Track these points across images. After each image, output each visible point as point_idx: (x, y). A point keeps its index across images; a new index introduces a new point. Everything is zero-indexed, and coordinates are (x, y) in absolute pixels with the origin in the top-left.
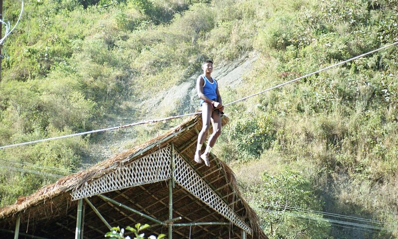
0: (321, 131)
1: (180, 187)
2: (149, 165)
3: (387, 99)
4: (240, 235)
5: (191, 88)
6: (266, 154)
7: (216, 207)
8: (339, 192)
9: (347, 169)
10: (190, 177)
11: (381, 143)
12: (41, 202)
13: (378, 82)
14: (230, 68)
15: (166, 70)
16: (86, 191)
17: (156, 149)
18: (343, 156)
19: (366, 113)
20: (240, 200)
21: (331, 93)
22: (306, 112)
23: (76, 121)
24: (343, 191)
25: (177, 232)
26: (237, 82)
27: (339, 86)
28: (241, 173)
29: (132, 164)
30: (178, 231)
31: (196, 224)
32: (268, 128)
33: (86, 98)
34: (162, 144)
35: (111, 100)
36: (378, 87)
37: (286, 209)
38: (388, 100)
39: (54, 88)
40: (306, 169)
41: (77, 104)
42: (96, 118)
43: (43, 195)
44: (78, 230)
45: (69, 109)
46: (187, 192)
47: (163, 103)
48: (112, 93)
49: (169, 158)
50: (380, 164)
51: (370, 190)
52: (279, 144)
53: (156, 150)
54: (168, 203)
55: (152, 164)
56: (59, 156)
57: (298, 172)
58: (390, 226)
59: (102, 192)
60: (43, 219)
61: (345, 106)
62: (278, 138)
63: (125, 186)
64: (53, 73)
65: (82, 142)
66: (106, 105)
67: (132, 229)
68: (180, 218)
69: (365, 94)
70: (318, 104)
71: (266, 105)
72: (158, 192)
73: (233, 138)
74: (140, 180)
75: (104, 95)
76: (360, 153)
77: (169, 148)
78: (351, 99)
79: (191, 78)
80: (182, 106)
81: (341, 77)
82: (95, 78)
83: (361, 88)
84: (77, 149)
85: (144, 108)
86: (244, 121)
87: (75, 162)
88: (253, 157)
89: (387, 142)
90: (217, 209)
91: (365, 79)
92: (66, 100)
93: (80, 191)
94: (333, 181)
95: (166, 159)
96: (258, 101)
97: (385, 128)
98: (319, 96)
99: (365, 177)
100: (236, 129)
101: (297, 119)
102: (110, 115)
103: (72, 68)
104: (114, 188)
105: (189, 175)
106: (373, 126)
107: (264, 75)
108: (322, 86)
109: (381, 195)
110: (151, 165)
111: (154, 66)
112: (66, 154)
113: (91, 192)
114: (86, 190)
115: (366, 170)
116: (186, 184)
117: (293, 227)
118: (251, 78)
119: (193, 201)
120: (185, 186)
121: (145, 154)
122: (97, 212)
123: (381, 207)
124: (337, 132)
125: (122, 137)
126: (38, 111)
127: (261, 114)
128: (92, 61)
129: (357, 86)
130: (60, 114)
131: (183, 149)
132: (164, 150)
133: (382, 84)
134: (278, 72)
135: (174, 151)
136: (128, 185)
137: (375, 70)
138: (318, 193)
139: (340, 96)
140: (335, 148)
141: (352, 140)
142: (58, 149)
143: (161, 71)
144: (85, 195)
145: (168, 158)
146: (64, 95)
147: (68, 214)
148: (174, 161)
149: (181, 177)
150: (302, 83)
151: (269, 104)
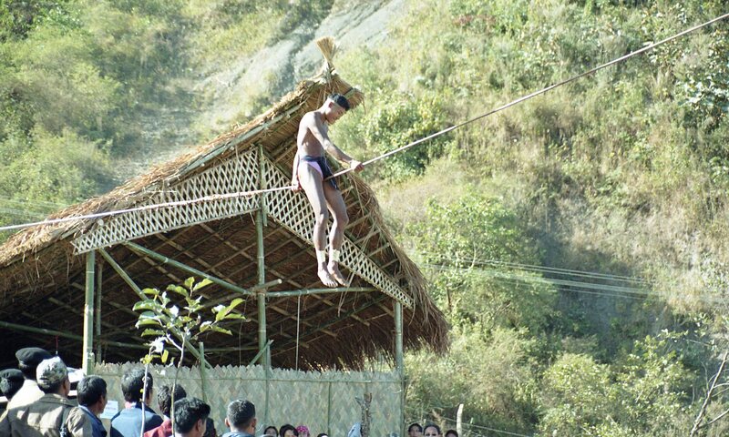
0: (533, 122)
1: (278, 225)
2: (218, 186)
3: (654, 59)
4: (391, 309)
5: (294, 52)
6: (436, 167)
7: (344, 260)
8: (570, 232)
9: (584, 189)
10: (294, 205)
11: (644, 140)
12: (17, 259)
13: (637, 28)
14: (366, 13)
15: (248, 20)
16: (101, 237)
17: (230, 155)
18: (575, 166)
19: (615, 85)
20: (388, 245)
21: (550, 52)
22: (506, 89)
23: (86, 118)
24: (576, 230)
25: (276, 309)
26: (380, 38)
27: (564, 38)
28: (391, 202)
29: (186, 184)
30: (276, 306)
31: (308, 292)
32: (437, 119)
33: (102, 75)
34: (240, 145)
35: (148, 76)
36: (637, 38)
37: (475, 266)
38: (654, 61)
39: (41, 56)
40: (510, 191)
41: (85, 86)
42: (122, 109)
43: (20, 246)
44: (90, 308)
45: (70, 96)
46: (291, 233)
47: (245, 81)
48: (150, 65)
49: (255, 172)
50: (642, 177)
51: (626, 225)
52: (459, 147)
53: (230, 158)
54: (255, 256)
55: (224, 183)
56: (56, 183)
57: (495, 196)
58: (663, 288)
59: (131, 237)
60: (24, 291)
61: (576, 74)
62: (457, 136)
63: (174, 224)
64: (39, 30)
65: (98, 156)
66: (139, 86)
67: (178, 289)
68: (280, 281)
69: (613, 52)
70: (528, 72)
71: (433, 77)
72: (237, 234)
73: (375, 139)
74: (201, 213)
75: (134, 68)
76: (606, 159)
77: (254, 152)
78: (586, 62)
79: (296, 31)
80: (280, 84)
81: (567, 21)
82: (118, 37)
83: (604, 40)
84: (89, 169)
85: (210, 90)
86: (394, 108)
87: (84, 192)
88: (412, 173)
89: (655, 138)
90: (347, 264)
91: (612, 23)
92: (65, 78)
93: (90, 237)
94: (558, 213)
95: (250, 173)
96: (418, 70)
97: (651, 111)
98: (529, 57)
99: (617, 201)
100: (379, 122)
101: (490, 102)
102: (148, 105)
103: (74, 20)
104: (153, 230)
105: (294, 201)
106: (628, 109)
107: (428, 23)
108: (534, 40)
109: (646, 234)
110: (221, 185)
111: (226, 11)
112: (69, 178)
113: (110, 237)
114: (101, 233)
115: (619, 190)
116: (288, 219)
117: (487, 297)
118: (404, 29)
119: (302, 250)
120: (287, 223)
121: (209, 164)
122: (124, 274)
123: (646, 256)
124: (565, 123)
125: (170, 145)
126: (13, 100)
127: (425, 94)
128: (111, 6)
129: (597, 37)
130: (54, 104)
131: (280, 154)
132: (245, 157)
133: (643, 32)
134: (453, 17)
135: (263, 158)
136: (179, 222)
137: (629, 7)
138: (531, 233)
139: (567, 56)
140: (560, 152)
141: (590, 137)
142: (53, 170)
143: (238, 21)
144: (100, 243)
145: (252, 171)
146: (60, 70)
147: (71, 281)
148: (264, 176)
149: (278, 206)
150: (497, 35)
151: (438, 75)
